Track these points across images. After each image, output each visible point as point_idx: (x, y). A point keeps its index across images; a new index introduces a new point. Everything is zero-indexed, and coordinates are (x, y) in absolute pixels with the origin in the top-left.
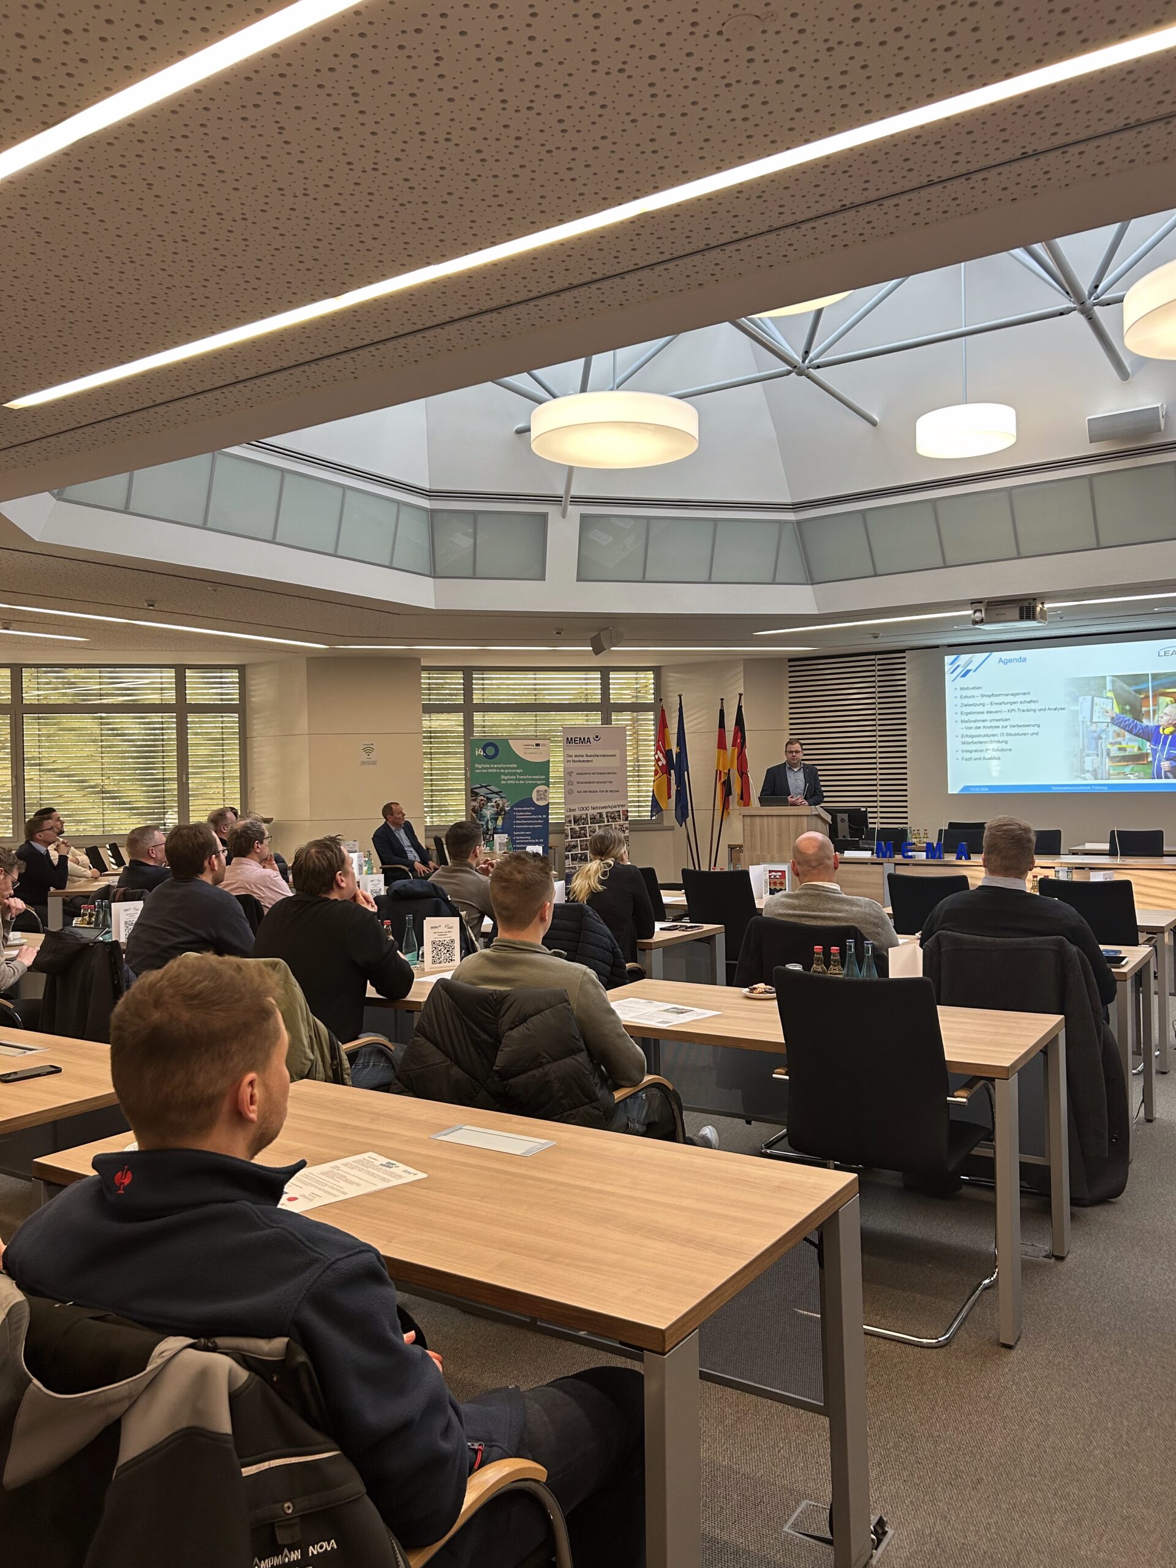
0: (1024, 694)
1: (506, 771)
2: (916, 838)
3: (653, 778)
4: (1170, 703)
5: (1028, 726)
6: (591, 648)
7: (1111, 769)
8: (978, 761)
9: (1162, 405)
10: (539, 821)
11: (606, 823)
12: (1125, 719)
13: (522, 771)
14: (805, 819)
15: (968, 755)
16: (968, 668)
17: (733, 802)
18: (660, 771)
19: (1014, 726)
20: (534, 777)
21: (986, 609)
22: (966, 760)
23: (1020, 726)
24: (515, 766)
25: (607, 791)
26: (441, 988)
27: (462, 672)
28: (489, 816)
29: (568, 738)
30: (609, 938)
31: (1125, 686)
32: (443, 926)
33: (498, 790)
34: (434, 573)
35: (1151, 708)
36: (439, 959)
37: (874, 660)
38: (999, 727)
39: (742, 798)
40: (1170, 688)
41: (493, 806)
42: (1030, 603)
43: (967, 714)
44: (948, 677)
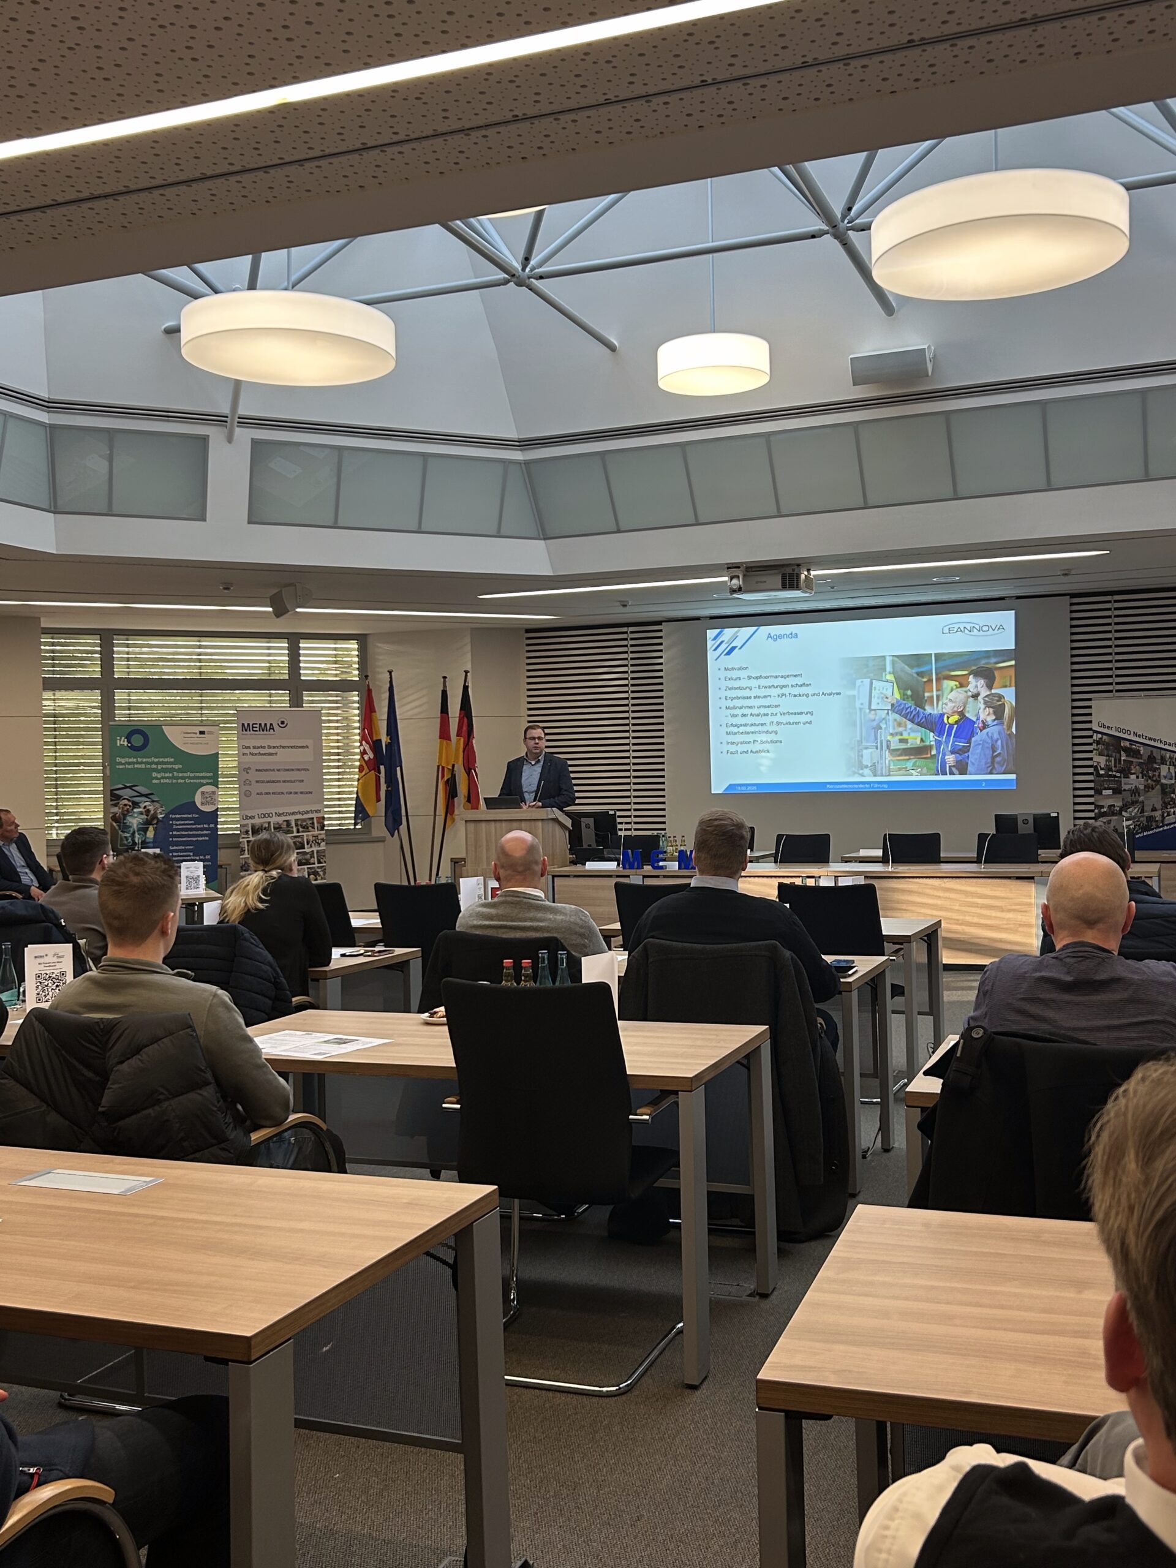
0: (795, 676)
1: (159, 767)
2: (672, 846)
3: (357, 776)
4: (955, 687)
5: (801, 713)
6: (270, 609)
7: (892, 763)
8: (744, 754)
9: (929, 347)
10: (205, 832)
11: (295, 834)
12: (907, 706)
13: (180, 766)
14: (540, 824)
15: (733, 748)
16: (733, 645)
17: (459, 806)
18: (366, 767)
19: (784, 714)
20: (197, 774)
21: (744, 576)
22: (732, 753)
23: (792, 714)
24: (172, 760)
25: (296, 793)
26: (34, 1019)
27: (98, 636)
28: (135, 826)
29: (243, 725)
30: (271, 966)
31: (906, 667)
32: (51, 955)
33: (148, 792)
34: (55, 507)
35: (935, 693)
36: (45, 996)
37: (626, 633)
38: (767, 715)
39: (469, 801)
40: (954, 671)
41: (141, 813)
42: (793, 570)
43: (732, 699)
44: (711, 655)
